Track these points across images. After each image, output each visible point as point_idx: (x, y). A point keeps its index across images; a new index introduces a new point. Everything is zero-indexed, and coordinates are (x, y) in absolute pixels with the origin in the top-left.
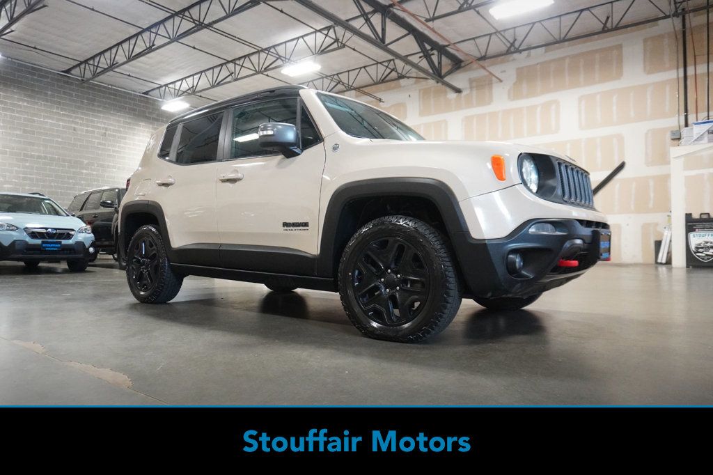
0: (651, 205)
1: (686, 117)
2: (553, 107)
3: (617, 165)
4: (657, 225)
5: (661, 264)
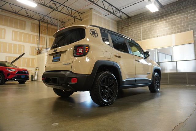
0: (30, 66)
1: (39, 45)
2: (3, 30)
3: (22, 53)
4: (31, 71)
5: (36, 81)
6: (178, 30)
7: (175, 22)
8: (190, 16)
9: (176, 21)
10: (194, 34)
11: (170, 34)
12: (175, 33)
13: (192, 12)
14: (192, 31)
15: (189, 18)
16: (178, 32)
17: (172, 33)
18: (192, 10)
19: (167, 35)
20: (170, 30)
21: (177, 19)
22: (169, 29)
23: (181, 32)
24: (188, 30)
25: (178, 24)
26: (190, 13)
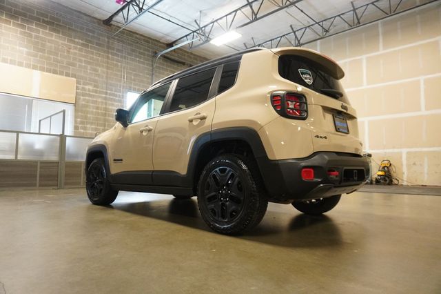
6: (48, 64)
7: (43, 45)
8: (75, 48)
9: (48, 44)
10: (77, 87)
11: (28, 66)
12: (42, 69)
13: (78, 43)
14: (74, 79)
15: (71, 50)
16: (49, 71)
17: (35, 67)
18: (79, 39)
19: (20, 64)
20: (30, 57)
21: (50, 41)
22: (28, 54)
23: (55, 72)
24: (68, 75)
25: (50, 52)
26: (74, 42)
